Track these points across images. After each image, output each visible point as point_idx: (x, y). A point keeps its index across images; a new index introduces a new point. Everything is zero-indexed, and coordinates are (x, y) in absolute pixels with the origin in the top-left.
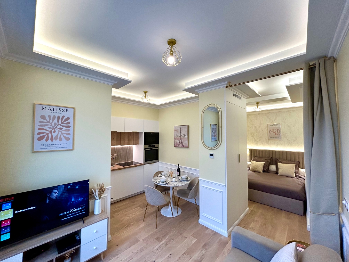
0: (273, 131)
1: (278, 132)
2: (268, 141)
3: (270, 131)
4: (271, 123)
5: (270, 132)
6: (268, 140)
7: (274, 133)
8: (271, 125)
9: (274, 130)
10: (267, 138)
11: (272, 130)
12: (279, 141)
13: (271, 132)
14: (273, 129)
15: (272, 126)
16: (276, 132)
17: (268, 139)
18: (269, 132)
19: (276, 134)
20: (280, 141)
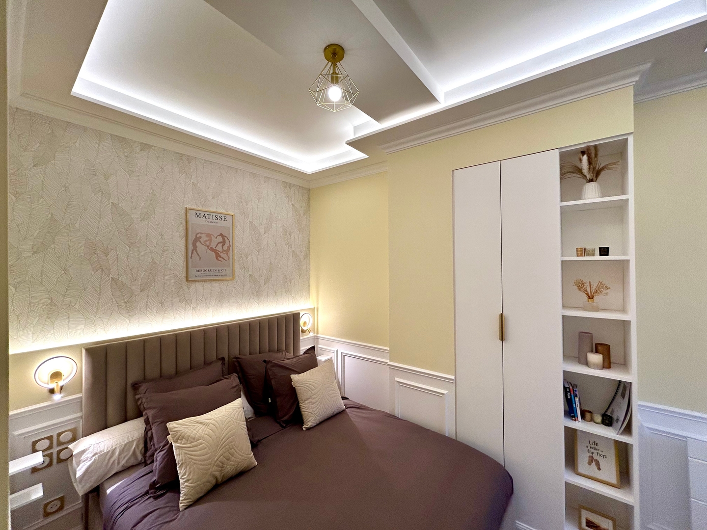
0: (208, 243)
1: (225, 248)
2: (185, 284)
3: (197, 239)
4: (200, 208)
5: (195, 247)
6: (187, 280)
7: (212, 249)
8: (202, 215)
9: (210, 240)
10: (184, 274)
11: (204, 238)
12: (226, 283)
13: (198, 244)
14: (209, 235)
15: (202, 221)
16: (219, 248)
17: (187, 278)
18: (191, 247)
19: (218, 256)
20: (230, 283)
